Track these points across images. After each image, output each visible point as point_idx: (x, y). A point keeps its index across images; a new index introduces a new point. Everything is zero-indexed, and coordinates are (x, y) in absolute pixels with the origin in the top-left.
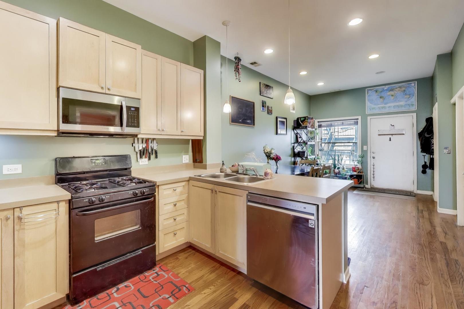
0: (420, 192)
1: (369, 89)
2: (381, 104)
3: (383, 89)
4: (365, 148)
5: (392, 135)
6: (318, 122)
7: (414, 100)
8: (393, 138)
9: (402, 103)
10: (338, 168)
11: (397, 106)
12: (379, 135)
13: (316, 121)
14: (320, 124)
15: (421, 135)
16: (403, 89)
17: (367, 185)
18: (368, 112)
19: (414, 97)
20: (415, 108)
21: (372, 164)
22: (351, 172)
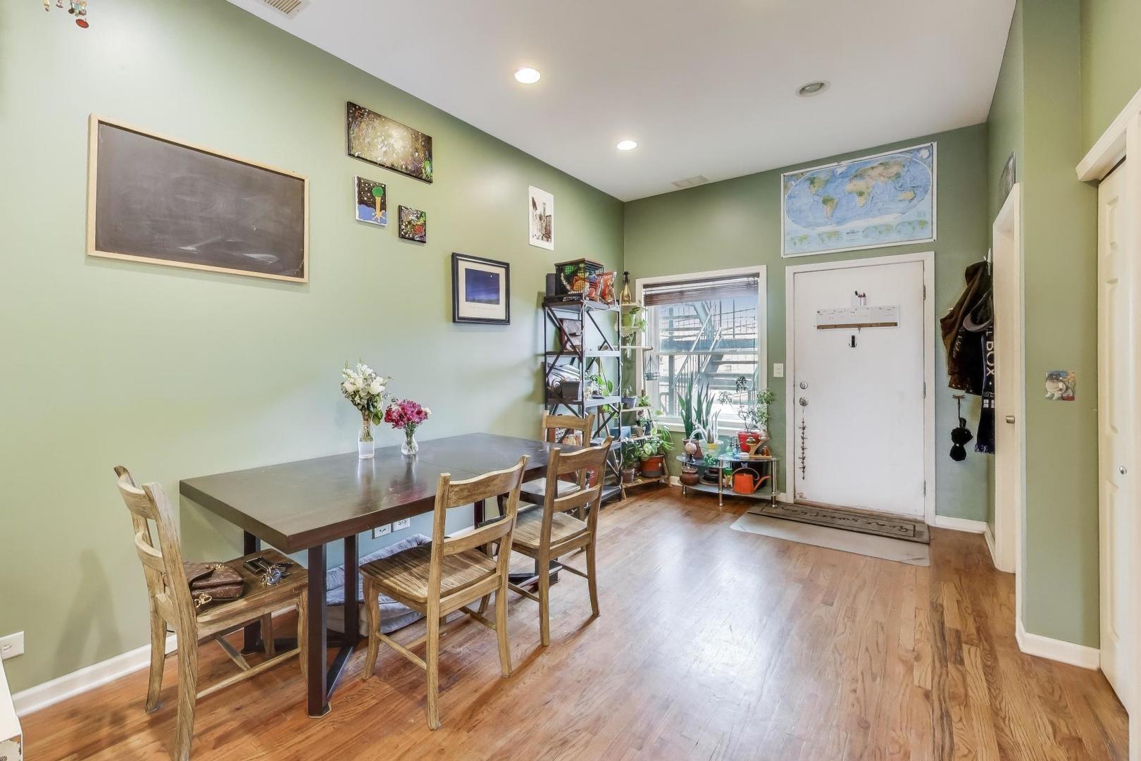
0: (943, 522)
1: (792, 176)
2: (826, 224)
3: (833, 172)
4: (778, 370)
5: (859, 326)
6: (646, 286)
7: (927, 206)
8: (861, 335)
9: (889, 219)
10: (698, 436)
11: (875, 227)
12: (819, 327)
13: (639, 283)
14: (650, 291)
15: (948, 325)
16: (895, 170)
17: (785, 492)
18: (787, 251)
19: (928, 197)
20: (929, 234)
21: (799, 424)
22: (735, 450)
